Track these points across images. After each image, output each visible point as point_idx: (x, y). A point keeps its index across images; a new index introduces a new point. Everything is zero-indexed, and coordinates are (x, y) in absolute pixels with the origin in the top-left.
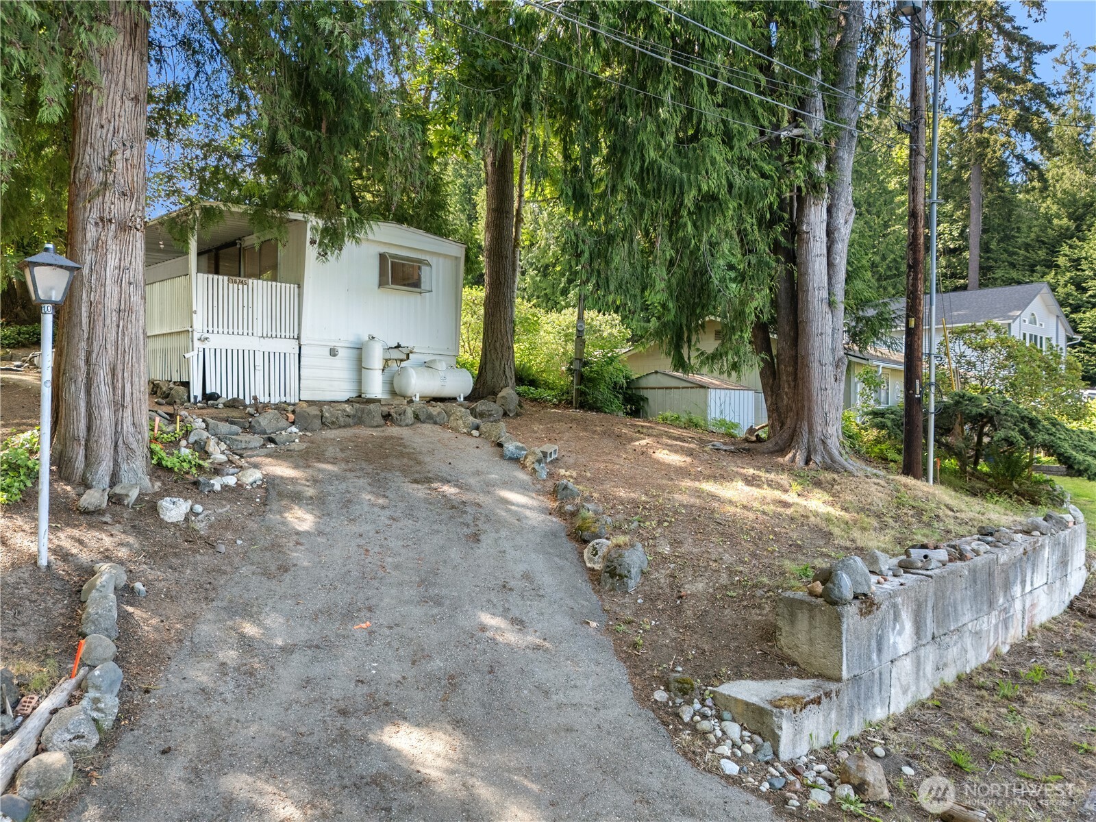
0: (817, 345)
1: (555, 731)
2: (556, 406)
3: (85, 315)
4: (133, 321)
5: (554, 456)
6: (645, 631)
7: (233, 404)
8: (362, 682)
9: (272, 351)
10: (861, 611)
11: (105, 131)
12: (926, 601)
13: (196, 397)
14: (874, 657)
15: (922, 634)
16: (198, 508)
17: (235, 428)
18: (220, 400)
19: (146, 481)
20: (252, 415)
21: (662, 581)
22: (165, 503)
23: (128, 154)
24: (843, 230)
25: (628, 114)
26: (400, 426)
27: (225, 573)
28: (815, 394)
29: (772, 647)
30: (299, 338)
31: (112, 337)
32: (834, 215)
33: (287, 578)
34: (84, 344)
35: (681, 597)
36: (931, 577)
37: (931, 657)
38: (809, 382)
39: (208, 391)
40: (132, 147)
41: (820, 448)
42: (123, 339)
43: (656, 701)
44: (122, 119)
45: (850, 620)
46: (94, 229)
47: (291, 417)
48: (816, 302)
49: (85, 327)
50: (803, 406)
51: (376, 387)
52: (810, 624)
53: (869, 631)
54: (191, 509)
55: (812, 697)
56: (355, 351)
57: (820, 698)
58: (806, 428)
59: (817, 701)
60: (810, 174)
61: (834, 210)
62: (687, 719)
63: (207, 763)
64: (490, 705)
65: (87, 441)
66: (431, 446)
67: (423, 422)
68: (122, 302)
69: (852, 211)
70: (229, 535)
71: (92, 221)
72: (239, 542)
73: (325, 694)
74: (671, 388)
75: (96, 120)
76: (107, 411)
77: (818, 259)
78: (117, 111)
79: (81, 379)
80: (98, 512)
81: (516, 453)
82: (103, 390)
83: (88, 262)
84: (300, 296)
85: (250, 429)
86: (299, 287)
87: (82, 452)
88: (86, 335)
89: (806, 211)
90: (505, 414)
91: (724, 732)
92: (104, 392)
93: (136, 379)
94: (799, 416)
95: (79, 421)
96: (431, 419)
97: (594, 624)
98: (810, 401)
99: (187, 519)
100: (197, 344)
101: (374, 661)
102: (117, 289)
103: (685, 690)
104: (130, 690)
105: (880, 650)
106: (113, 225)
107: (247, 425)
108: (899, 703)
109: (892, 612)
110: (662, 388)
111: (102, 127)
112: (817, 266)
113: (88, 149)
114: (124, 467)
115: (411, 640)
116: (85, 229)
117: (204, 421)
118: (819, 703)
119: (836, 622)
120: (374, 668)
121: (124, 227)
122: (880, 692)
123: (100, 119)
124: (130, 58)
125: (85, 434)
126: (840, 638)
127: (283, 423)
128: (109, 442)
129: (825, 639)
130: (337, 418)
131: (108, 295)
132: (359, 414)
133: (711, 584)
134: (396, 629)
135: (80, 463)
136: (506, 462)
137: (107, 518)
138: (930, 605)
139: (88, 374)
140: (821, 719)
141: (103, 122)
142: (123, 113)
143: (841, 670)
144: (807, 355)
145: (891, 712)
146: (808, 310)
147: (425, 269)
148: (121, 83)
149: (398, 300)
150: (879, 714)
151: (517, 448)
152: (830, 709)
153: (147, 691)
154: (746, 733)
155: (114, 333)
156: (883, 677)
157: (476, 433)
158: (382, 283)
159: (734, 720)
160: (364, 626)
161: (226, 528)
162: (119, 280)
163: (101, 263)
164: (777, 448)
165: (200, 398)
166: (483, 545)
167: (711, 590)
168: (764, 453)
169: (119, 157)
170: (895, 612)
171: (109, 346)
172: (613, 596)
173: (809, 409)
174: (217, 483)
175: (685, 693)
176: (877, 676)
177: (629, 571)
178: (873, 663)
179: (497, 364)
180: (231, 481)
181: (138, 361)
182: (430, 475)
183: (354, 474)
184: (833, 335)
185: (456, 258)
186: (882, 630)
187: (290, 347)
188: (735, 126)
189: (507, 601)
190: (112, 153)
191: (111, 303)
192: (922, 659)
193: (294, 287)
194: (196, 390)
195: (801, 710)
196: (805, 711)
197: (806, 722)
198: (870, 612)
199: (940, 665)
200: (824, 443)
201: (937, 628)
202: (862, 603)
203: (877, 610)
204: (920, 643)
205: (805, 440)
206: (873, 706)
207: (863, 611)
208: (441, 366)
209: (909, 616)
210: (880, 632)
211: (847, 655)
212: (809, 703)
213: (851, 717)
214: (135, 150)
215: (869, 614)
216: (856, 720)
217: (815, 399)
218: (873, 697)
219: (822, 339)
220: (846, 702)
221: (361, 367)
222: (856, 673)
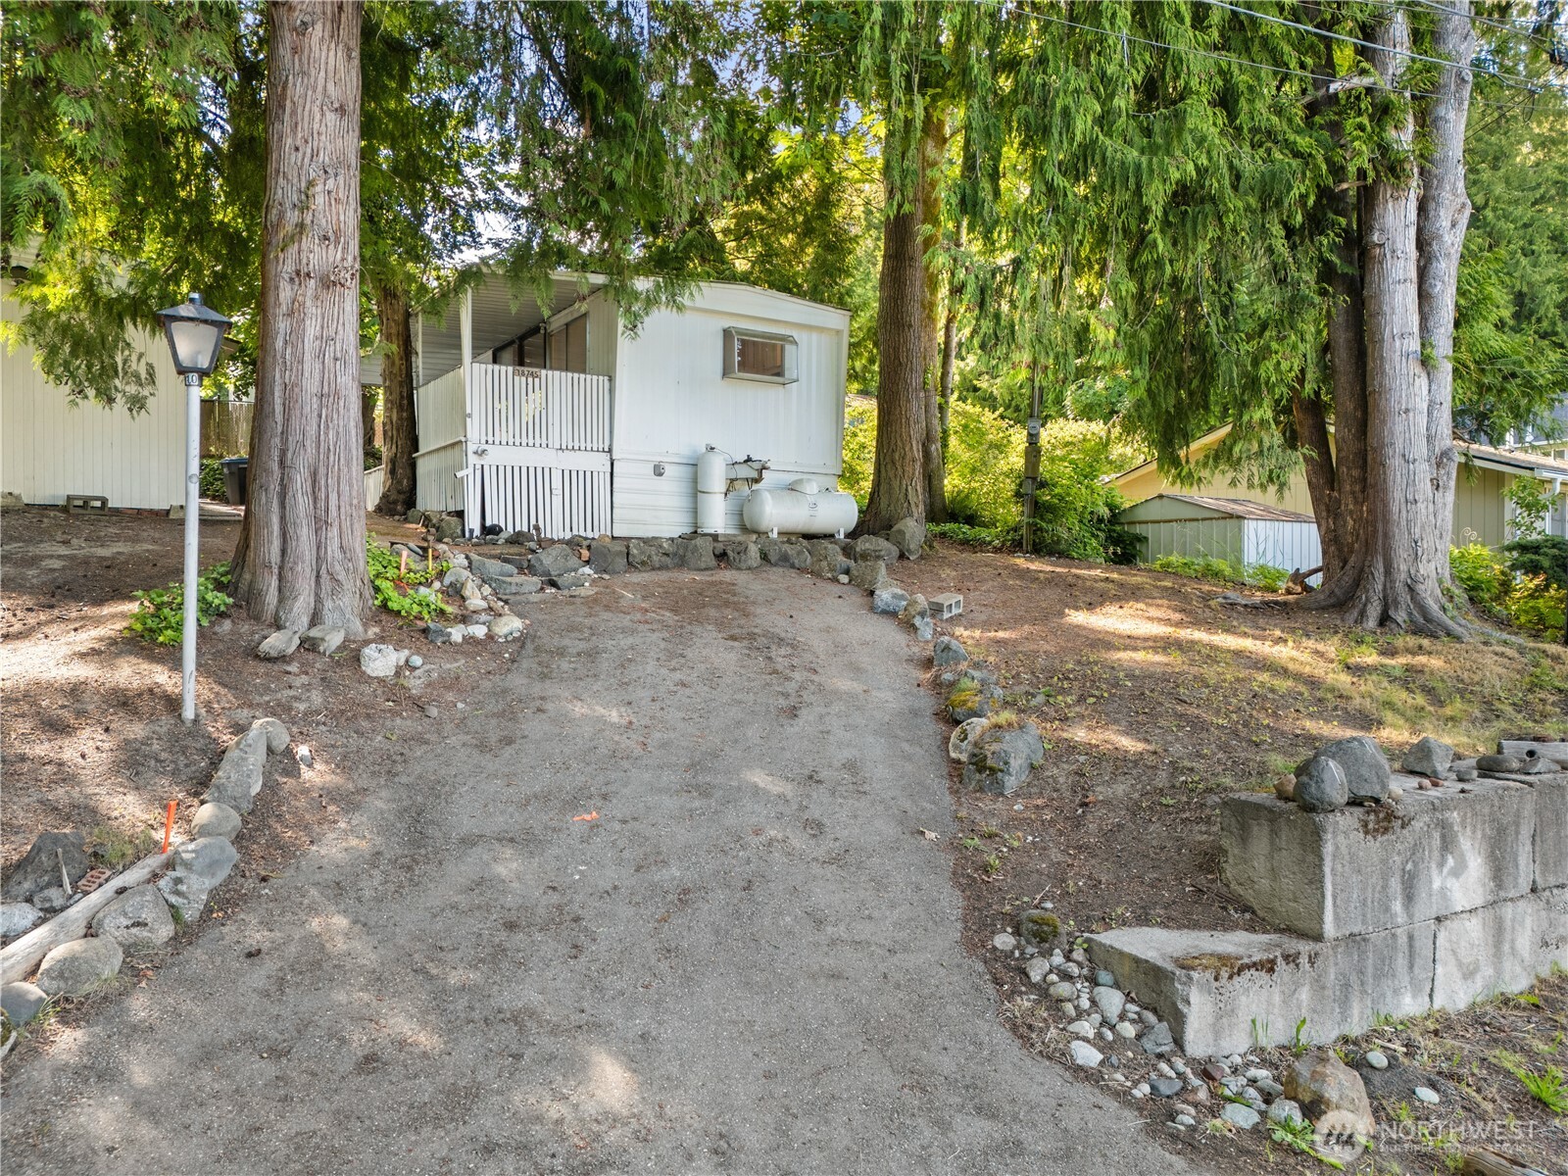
0: (1399, 428)
1: (813, 977)
2: (997, 550)
3: (278, 401)
4: (341, 409)
5: (955, 611)
6: (1011, 849)
7: (517, 539)
8: (554, 889)
9: (574, 468)
10: (1366, 825)
11: (300, 155)
12: (1517, 825)
13: (472, 531)
14: (1397, 906)
15: (1508, 881)
16: (417, 660)
17: (509, 567)
18: (504, 536)
19: (357, 626)
20: (533, 551)
21: (1062, 780)
22: (369, 651)
23: (331, 183)
24: (1448, 238)
25: (1050, 71)
26: (739, 569)
27: (427, 743)
28: (1395, 509)
29: (1213, 881)
30: (610, 451)
31: (312, 430)
32: (1432, 213)
33: (508, 751)
34: (277, 440)
35: (1084, 805)
36: (1531, 785)
37: (1528, 921)
38: (1385, 490)
39: (488, 523)
40: (336, 175)
41: (1405, 597)
42: (326, 434)
43: (995, 948)
44: (323, 138)
45: (1341, 838)
46: (288, 287)
47: (585, 554)
48: (1397, 357)
49: (279, 417)
50: (1375, 531)
51: (718, 519)
52: (1272, 843)
53: (1384, 861)
54: (407, 661)
55: (1254, 959)
56: (690, 468)
57: (1273, 962)
58: (1380, 567)
59: (1270, 967)
60: (1384, 148)
61: (1432, 205)
62: (1036, 976)
63: (301, 973)
64: (727, 932)
65: (281, 568)
66: (773, 595)
67: (776, 565)
68: (326, 384)
69: (1464, 205)
70: (450, 696)
71: (287, 277)
72: (460, 705)
73: (496, 900)
74: (1183, 521)
75: (289, 141)
76: (305, 530)
77: (1400, 288)
78: (316, 126)
79: (274, 487)
80: (282, 658)
81: (894, 604)
82: (301, 500)
83: (282, 331)
84: (612, 391)
85: (529, 569)
86: (610, 380)
87: (274, 583)
88: (280, 429)
89: (1379, 210)
90: (902, 556)
91: (1093, 1002)
92: (302, 504)
93: (345, 488)
94: (1369, 548)
95: (270, 542)
96: (785, 560)
97: (931, 835)
98: (1386, 521)
99: (398, 674)
100: (472, 459)
101: (584, 863)
102: (318, 366)
103: (1043, 936)
104: (244, 876)
105: (1409, 898)
106: (312, 281)
107: (525, 565)
108: (1455, 995)
109: (1437, 835)
110: (1169, 521)
111: (297, 149)
112: (1398, 298)
113: (281, 180)
114: (328, 604)
115: (647, 839)
116: (277, 288)
117: (467, 557)
118: (1271, 970)
119: (1313, 841)
120: (581, 873)
121: (328, 283)
122: (1411, 967)
123: (294, 139)
124: (332, 53)
125: (279, 560)
126: (1320, 866)
127: (574, 561)
128: (308, 570)
129: (1296, 869)
130: (651, 558)
131: (306, 374)
132: (681, 552)
133: (1139, 787)
134: (632, 824)
135: (271, 597)
136: (876, 616)
137: (294, 668)
138: (1526, 832)
139: (282, 480)
140: (1277, 999)
141: (298, 143)
142: (323, 128)
143: (1321, 921)
144: (1383, 446)
145: (1436, 1006)
146: (1383, 372)
147: (789, 349)
148: (320, 88)
149: (754, 395)
150: (1410, 1005)
151: (895, 596)
152: (1297, 986)
153: (264, 879)
154: (1133, 1008)
155: (315, 426)
156: (1417, 944)
157: (844, 579)
158: (726, 372)
159: (1117, 985)
160: (588, 817)
161: (448, 688)
162: (321, 355)
163: (296, 335)
164: (1332, 601)
165: (477, 532)
166: (800, 722)
167: (1136, 796)
168: (1310, 610)
169: (319, 188)
170: (1443, 837)
171: (308, 443)
172: (977, 799)
173: (1386, 535)
174: (457, 633)
175: (1043, 940)
176: (1403, 940)
177: (1006, 763)
178: (1393, 916)
179: (896, 484)
180: (480, 631)
181: (348, 464)
182: (756, 631)
183: (647, 626)
184: (1430, 413)
185: (838, 332)
186: (1415, 864)
187: (600, 463)
188: (1242, 79)
189: (808, 796)
190: (311, 184)
191: (311, 385)
192: (1508, 923)
193: (603, 380)
194: (473, 522)
195: (1231, 977)
196: (1239, 979)
197: (1243, 998)
198: (1386, 830)
199: (1551, 938)
200: (1411, 589)
201: (1543, 873)
202: (1368, 813)
203: (1403, 827)
204: (1502, 894)
205: (1379, 587)
206: (1394, 991)
207: (1371, 826)
208: (812, 488)
209: (1477, 846)
210: (1409, 867)
211: (1335, 898)
212: (1249, 967)
213: (1344, 1003)
214: (341, 179)
215: (1383, 833)
216: (1356, 1010)
217: (1396, 517)
218: (1393, 976)
219: (1408, 420)
220: (1332, 977)
221: (696, 491)
222: (1356, 930)
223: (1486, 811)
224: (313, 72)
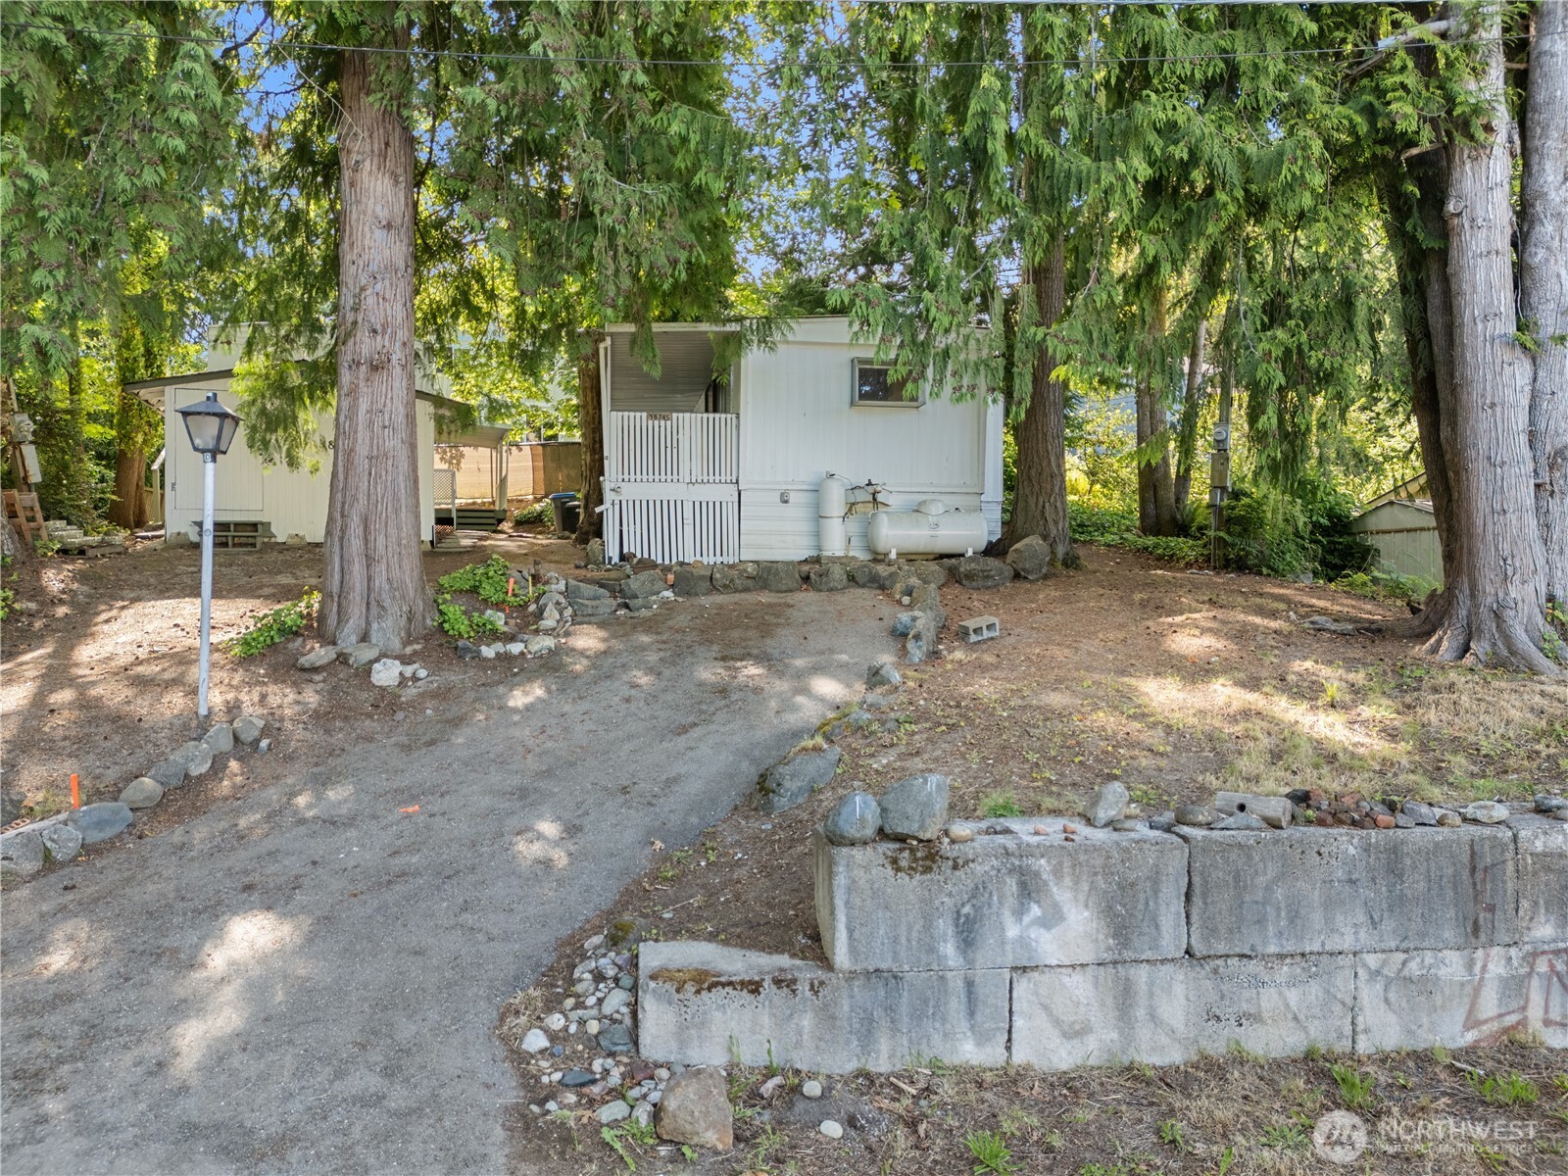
8: (314, 863)
9: (704, 500)
10: (896, 863)
11: (356, 267)
12: (1155, 881)
13: (610, 559)
14: (949, 949)
15: (1141, 940)
17: (602, 590)
19: (394, 643)
22: (378, 664)
23: (379, 286)
24: (1554, 195)
27: (371, 741)
28: (1479, 522)
30: (737, 482)
33: (422, 751)
36: (1185, 839)
37: (1179, 989)
38: (1470, 500)
40: (384, 279)
41: (1490, 626)
43: (581, 946)
44: (373, 251)
46: (347, 373)
51: (839, 545)
53: (926, 901)
54: (414, 674)
55: (736, 979)
56: (815, 494)
57: (758, 984)
58: (1465, 589)
59: (754, 987)
62: (578, 974)
64: (386, 909)
65: (338, 597)
68: (375, 448)
71: (347, 365)
72: (429, 712)
73: (264, 867)
74: (1415, 530)
75: (349, 258)
76: (359, 566)
78: (367, 242)
82: (353, 543)
84: (740, 428)
86: (736, 416)
89: (1456, 175)
90: (1017, 576)
91: (601, 1000)
92: (355, 545)
94: (1457, 567)
95: (331, 576)
96: (875, 581)
97: (658, 846)
98: (1471, 536)
99: (399, 684)
100: (611, 496)
101: (361, 845)
102: (368, 434)
103: (616, 940)
104: (131, 834)
105: (967, 943)
106: (364, 367)
108: (1051, 1052)
109: (1012, 881)
110: (1401, 531)
111: (354, 263)
112: (1478, 275)
114: (375, 626)
118: (756, 992)
119: (830, 872)
120: (349, 853)
121: (375, 367)
122: (972, 1014)
123: (352, 255)
124: (380, 181)
126: (832, 898)
127: (660, 584)
128: (358, 598)
129: (828, 899)
130: (732, 581)
131: (359, 441)
134: (435, 818)
135: (332, 620)
138: (1172, 890)
139: (341, 526)
140: (766, 1020)
141: (354, 258)
142: (373, 244)
143: (833, 952)
144: (1464, 448)
145: (1018, 1061)
146: (1465, 361)
150: (970, 1052)
151: (913, 619)
152: (793, 1009)
154: (626, 1010)
155: (366, 483)
156: (981, 991)
157: (906, 600)
158: (852, 404)
160: (411, 809)
161: (435, 697)
162: (371, 423)
165: (616, 559)
166: (683, 738)
169: (369, 292)
170: (1023, 885)
171: (360, 496)
174: (488, 652)
175: (615, 944)
176: (956, 982)
177: (779, 785)
178: (943, 958)
179: (1032, 501)
180: (517, 649)
184: (1535, 405)
186: (977, 909)
187: (727, 494)
190: (363, 289)
191: (362, 449)
192: (1142, 987)
193: (731, 418)
194: (613, 551)
195: (698, 992)
196: (711, 995)
197: (718, 1015)
198: (927, 870)
199: (1228, 1011)
200: (1498, 616)
201: (1205, 939)
202: (901, 850)
203: (955, 867)
204: (1128, 955)
205: (1463, 613)
206: (945, 1035)
207: (904, 863)
208: (936, 509)
209: (1082, 898)
210: (966, 909)
211: (850, 931)
212: (724, 985)
213: (866, 1035)
214: (387, 282)
215: (922, 873)
216: (884, 1045)
217: (1480, 530)
218: (944, 1020)
219: (1494, 415)
220: (846, 1008)
221: (819, 517)
222: (883, 966)
223: (1099, 862)
224: (364, 200)
